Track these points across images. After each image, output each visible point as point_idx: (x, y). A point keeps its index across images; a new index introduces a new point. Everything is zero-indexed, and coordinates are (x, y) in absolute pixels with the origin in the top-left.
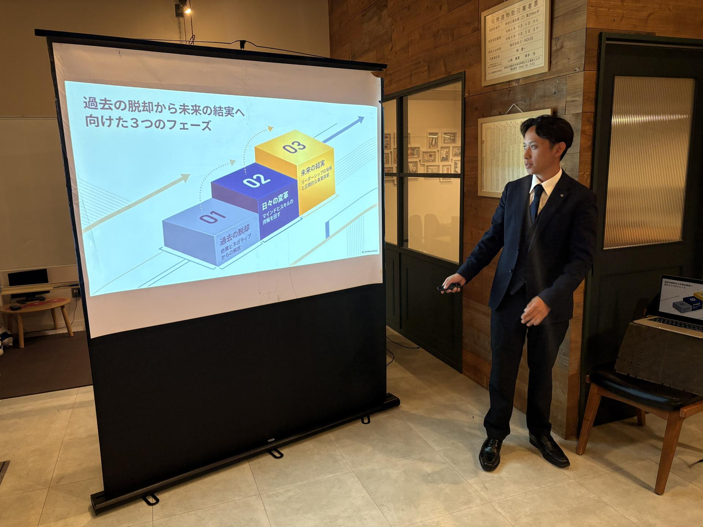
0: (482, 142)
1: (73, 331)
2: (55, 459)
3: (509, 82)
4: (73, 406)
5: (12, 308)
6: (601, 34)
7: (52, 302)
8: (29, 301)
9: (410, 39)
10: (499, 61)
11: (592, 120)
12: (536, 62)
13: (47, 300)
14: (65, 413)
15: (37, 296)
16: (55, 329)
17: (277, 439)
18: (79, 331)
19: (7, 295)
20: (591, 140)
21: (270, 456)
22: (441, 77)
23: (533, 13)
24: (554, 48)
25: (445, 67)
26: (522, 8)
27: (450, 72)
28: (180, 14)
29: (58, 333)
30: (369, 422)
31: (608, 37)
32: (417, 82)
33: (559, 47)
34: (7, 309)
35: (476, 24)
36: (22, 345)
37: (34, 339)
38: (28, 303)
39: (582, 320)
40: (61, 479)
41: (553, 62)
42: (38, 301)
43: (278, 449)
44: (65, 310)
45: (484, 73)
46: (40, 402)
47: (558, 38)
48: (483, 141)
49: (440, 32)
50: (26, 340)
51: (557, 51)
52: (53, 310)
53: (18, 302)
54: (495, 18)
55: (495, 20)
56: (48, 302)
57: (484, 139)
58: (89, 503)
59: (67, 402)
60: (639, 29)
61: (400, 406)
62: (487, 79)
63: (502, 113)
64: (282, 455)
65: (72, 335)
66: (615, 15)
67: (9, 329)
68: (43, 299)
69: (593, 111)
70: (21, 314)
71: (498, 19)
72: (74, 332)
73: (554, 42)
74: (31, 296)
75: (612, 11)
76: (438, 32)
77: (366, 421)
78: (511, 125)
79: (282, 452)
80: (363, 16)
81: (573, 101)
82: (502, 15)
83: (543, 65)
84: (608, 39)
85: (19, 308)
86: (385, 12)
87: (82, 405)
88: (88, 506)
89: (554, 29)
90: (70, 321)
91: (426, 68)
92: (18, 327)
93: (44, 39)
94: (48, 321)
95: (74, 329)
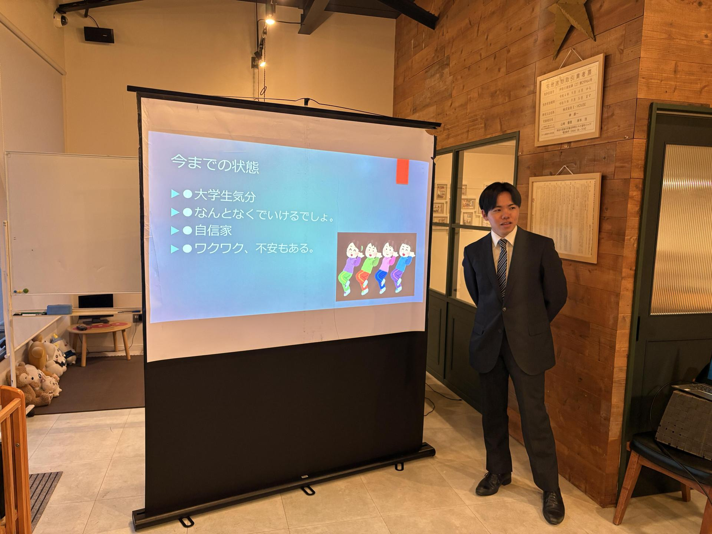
0: (532, 200)
1: (131, 354)
2: (103, 474)
3: (561, 144)
4: (124, 426)
5: (78, 328)
6: (652, 105)
7: (114, 325)
8: (94, 323)
9: (469, 97)
10: (552, 124)
11: (641, 186)
12: (588, 127)
13: (110, 323)
14: (117, 432)
15: (102, 319)
16: (114, 351)
17: (311, 476)
18: (136, 355)
19: (76, 316)
20: (639, 206)
21: (302, 492)
22: (497, 134)
23: (587, 81)
24: (605, 115)
25: (501, 126)
26: (576, 76)
27: (506, 131)
28: (255, 66)
29: (117, 355)
30: (403, 469)
31: (659, 107)
32: (473, 137)
33: (610, 114)
34: (74, 329)
35: (532, 88)
36: (84, 363)
37: (95, 359)
38: (94, 325)
39: (624, 385)
40: (107, 494)
41: (605, 128)
42: (102, 324)
43: (311, 486)
44: (125, 333)
45: (537, 134)
46: (95, 419)
47: (609, 106)
48: (534, 199)
49: (498, 92)
50: (88, 359)
51: (608, 118)
52: (114, 333)
53: (84, 323)
54: (550, 83)
55: (550, 86)
56: (111, 325)
57: (534, 197)
58: (130, 519)
59: (119, 422)
60: (692, 101)
61: (436, 457)
62: (540, 140)
63: (553, 174)
64: (314, 493)
65: (130, 358)
66: (668, 87)
67: (74, 348)
68: (106, 322)
69: (642, 177)
70: (86, 334)
71: (553, 84)
72: (131, 356)
73: (605, 110)
74: (96, 319)
75: (665, 82)
76: (496, 92)
77: (399, 467)
78: (561, 186)
79: (314, 489)
80: (426, 72)
81: (622, 167)
82: (557, 80)
83: (594, 131)
84: (658, 109)
85: (86, 329)
86: (447, 71)
87: (133, 425)
88: (129, 522)
89: (607, 97)
90: (129, 345)
91: (483, 125)
92: (81, 347)
93: (134, 94)
94: (108, 343)
95: (131, 353)
